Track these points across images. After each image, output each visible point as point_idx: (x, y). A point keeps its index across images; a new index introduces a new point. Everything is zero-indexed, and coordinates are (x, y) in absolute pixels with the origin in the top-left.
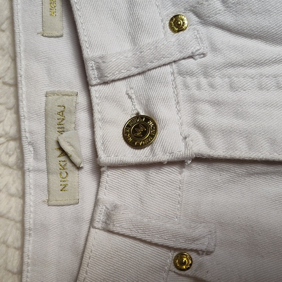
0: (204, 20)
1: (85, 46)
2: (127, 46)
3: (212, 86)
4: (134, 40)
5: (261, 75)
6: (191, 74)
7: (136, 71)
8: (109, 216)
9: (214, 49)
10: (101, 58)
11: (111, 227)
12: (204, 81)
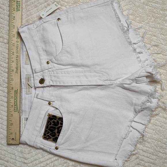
0: (52, 62)
1: (32, 67)
2: (40, 67)
3: (54, 73)
4: (41, 65)
5: (62, 71)
6: (50, 71)
7: (41, 71)
8: (37, 95)
9: (54, 67)
10: (35, 69)
11: (37, 97)
12: (52, 72)
